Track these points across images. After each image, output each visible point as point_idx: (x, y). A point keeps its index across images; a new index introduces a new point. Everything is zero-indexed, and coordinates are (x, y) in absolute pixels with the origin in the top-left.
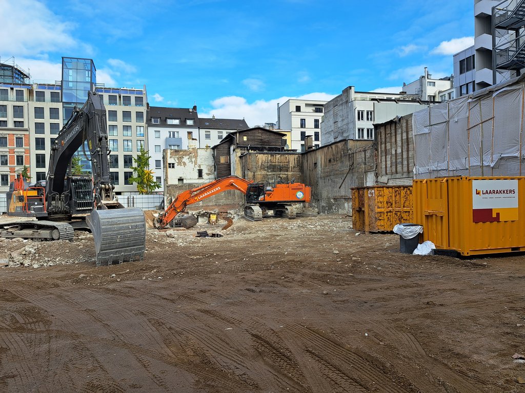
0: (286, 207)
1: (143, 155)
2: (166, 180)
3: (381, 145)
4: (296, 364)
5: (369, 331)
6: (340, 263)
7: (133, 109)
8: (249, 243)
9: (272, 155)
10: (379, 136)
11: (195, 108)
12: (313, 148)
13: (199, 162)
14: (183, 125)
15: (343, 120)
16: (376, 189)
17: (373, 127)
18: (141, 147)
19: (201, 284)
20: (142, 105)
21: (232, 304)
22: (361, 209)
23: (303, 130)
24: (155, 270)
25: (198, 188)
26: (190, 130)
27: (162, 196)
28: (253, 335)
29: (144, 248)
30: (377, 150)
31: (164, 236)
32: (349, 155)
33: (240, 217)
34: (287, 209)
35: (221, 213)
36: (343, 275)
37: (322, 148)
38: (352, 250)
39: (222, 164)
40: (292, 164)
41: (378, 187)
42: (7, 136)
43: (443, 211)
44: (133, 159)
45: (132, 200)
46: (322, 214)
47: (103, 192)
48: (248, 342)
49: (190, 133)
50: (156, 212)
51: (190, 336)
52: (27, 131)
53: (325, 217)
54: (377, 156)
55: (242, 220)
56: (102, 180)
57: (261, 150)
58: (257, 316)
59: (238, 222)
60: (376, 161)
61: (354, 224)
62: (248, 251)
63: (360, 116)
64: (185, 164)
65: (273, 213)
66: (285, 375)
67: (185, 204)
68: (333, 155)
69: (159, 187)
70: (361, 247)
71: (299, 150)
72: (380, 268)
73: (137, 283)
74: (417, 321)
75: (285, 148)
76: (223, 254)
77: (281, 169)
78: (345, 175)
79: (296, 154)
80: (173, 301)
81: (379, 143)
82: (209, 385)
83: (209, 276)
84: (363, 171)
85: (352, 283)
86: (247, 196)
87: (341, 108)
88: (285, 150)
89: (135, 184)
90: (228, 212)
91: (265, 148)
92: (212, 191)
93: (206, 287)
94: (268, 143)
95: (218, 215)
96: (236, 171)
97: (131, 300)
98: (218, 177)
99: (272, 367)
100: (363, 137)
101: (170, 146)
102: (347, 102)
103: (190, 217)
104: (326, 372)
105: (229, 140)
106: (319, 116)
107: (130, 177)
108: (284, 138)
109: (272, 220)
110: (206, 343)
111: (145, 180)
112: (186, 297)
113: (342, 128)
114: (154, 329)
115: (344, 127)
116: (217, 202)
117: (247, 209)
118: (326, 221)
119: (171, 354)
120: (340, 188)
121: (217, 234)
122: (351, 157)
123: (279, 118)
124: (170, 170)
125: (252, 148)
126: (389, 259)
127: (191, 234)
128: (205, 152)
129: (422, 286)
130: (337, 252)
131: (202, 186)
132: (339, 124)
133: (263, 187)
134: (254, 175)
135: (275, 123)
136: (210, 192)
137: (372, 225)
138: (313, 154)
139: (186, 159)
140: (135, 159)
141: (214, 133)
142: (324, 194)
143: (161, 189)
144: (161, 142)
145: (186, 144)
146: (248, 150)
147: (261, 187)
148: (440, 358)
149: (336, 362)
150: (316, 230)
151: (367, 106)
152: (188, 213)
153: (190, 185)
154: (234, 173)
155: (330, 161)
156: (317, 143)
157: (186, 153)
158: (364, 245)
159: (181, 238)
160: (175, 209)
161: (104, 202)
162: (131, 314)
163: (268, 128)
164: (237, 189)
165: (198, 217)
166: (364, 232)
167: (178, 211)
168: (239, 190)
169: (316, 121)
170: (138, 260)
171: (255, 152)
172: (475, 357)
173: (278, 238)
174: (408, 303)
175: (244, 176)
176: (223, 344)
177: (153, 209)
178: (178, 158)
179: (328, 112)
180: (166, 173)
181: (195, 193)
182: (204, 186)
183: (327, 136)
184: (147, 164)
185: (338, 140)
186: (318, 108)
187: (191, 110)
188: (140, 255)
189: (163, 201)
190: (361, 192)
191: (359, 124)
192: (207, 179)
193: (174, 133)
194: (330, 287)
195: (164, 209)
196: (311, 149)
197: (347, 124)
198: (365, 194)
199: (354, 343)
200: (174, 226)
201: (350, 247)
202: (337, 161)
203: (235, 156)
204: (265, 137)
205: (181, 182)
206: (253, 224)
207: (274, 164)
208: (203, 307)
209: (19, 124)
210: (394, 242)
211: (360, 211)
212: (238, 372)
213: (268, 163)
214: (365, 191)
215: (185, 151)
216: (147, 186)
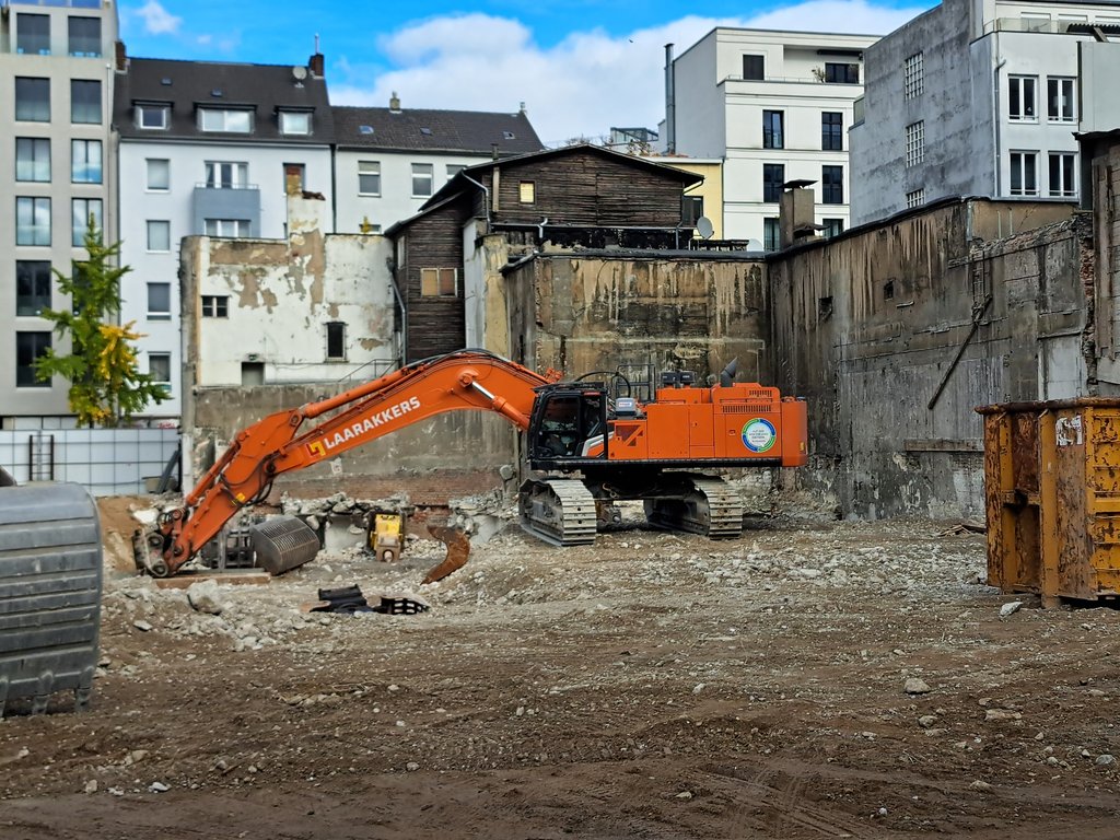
0: (700, 486)
1: (96, 261)
2: (190, 368)
3: (1111, 223)
6: (934, 731)
7: (60, 67)
8: (538, 643)
9: (640, 264)
10: (1103, 185)
11: (317, 62)
12: (817, 233)
13: (330, 292)
14: (266, 132)
15: (945, 116)
16: (1089, 412)
17: (1075, 146)
18: (91, 225)
20: (98, 52)
22: (1025, 499)
23: (774, 157)
24: (139, 754)
25: (323, 404)
26: (294, 157)
27: (171, 435)
29: (92, 657)
30: (1092, 243)
31: (177, 606)
32: (973, 264)
33: (501, 526)
34: (702, 495)
35: (422, 508)
36: (947, 786)
37: (856, 233)
38: (989, 680)
39: (430, 301)
40: (724, 304)
41: (1097, 406)
44: (54, 277)
45: (46, 450)
46: (853, 517)
49: (293, 169)
50: (146, 505)
53: (870, 532)
54: (1092, 269)
55: (509, 540)
57: (592, 240)
59: (493, 550)
60: (1091, 292)
61: (994, 564)
62: (536, 675)
63: (1021, 96)
64: (271, 299)
65: (641, 510)
67: (269, 470)
68: (904, 265)
69: (159, 396)
70: (1026, 666)
71: (757, 242)
72: (1107, 759)
75: (697, 235)
76: (425, 686)
77: (676, 328)
78: (954, 353)
79: (745, 260)
81: (1104, 215)
83: (366, 780)
84: (1035, 334)
85: (988, 821)
86: (531, 435)
87: (936, 63)
88: (695, 243)
89: (61, 382)
90: (452, 504)
91: (611, 233)
92: (386, 416)
94: (626, 211)
95: (407, 515)
96: (487, 327)
98: (412, 354)
100: (1031, 185)
101: (211, 222)
102: (963, 39)
103: (290, 526)
105: (460, 199)
106: (843, 99)
107: (42, 353)
108: (692, 191)
109: (638, 541)
111: (103, 369)
113: (941, 151)
115: (951, 144)
116: (406, 463)
117: (534, 491)
118: (872, 551)
120: (932, 406)
121: (405, 601)
122: (983, 272)
123: (671, 105)
124: (207, 326)
125: (554, 235)
127: (293, 599)
128: (357, 251)
130: (920, 685)
131: (342, 395)
132: (930, 134)
133: (601, 398)
134: (563, 349)
135: (655, 129)
136: (376, 420)
137: (1072, 569)
138: (815, 263)
139: (274, 280)
140: (62, 279)
141: (397, 171)
142: (866, 432)
143: (171, 407)
144: (174, 207)
145: (276, 215)
146: (539, 243)
147: (594, 398)
150: (830, 589)
151: (1048, 57)
152: (280, 508)
153: (292, 391)
154: (479, 340)
155: (889, 290)
156: (833, 212)
157: (278, 252)
158: (1040, 657)
160: (227, 494)
163: (622, 150)
164: (489, 404)
165: (322, 526)
166: (1037, 601)
167: (241, 497)
168: (500, 410)
169: (832, 121)
171: (569, 250)
173: (663, 622)
175: (520, 352)
177: (132, 490)
178: (243, 276)
179: (883, 79)
180: (194, 336)
181: (313, 423)
182: (353, 392)
183: (878, 181)
184: (110, 299)
185: (924, 199)
186: (839, 66)
187: (299, 74)
188: (78, 685)
189: (178, 458)
190: (1024, 426)
191: (1017, 134)
192: (363, 364)
193: (226, 168)
195: (178, 488)
196: (810, 240)
197: (965, 133)
198: (1044, 433)
200: (221, 563)
201: (978, 666)
202: (919, 289)
203: (484, 266)
204: (611, 186)
205: (252, 376)
206: (555, 558)
207: (647, 301)
211: (1019, 509)
213: (622, 295)
214: (1043, 418)
215: (274, 244)
216: (109, 394)
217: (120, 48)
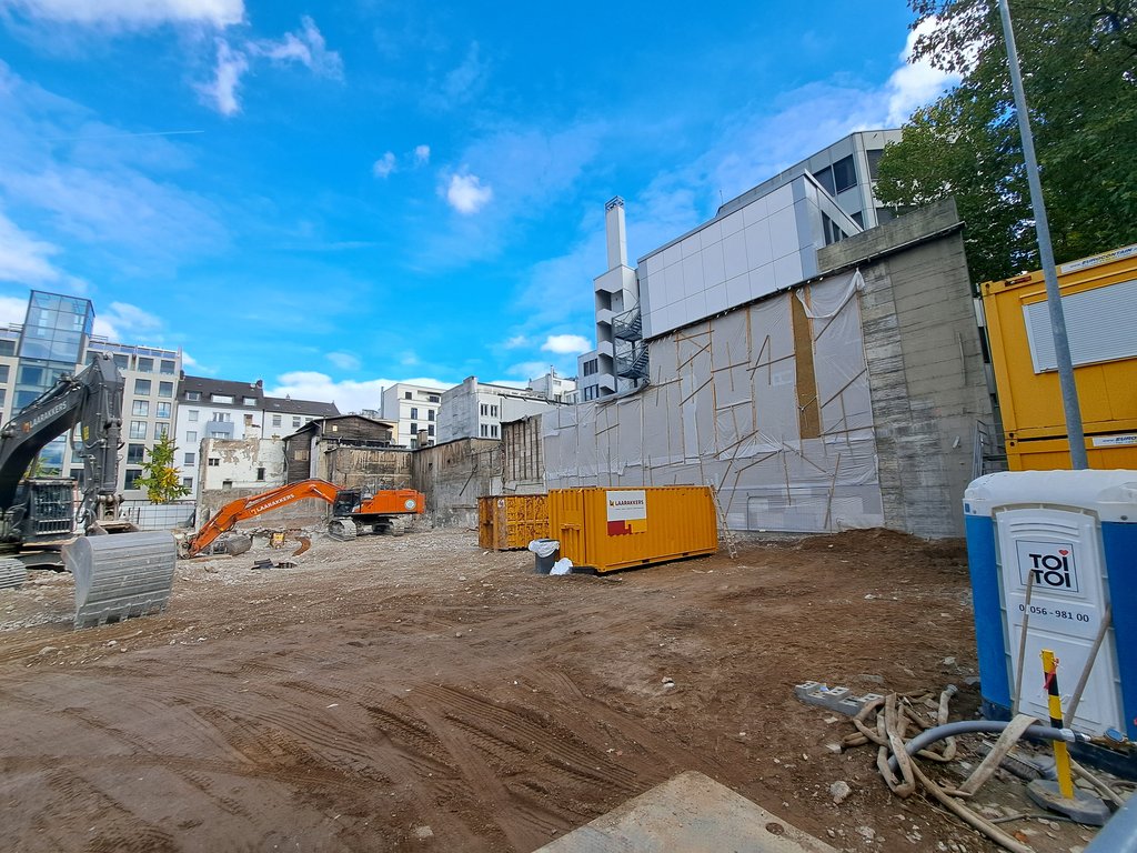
0: (391, 520)
1: (165, 445)
2: (202, 483)
3: (508, 446)
4: (436, 739)
5: (518, 677)
6: (470, 592)
7: (156, 377)
9: (373, 451)
10: (507, 435)
11: (260, 383)
12: (427, 445)
13: (260, 458)
14: (238, 404)
15: (463, 414)
16: (503, 498)
17: (498, 425)
18: (163, 432)
19: (275, 642)
20: (172, 372)
21: (331, 668)
22: (489, 522)
23: (414, 421)
24: (191, 628)
25: (257, 496)
26: (249, 413)
27: (192, 507)
28: (369, 709)
30: (504, 451)
32: (472, 455)
33: (320, 535)
34: (391, 523)
35: (291, 530)
36: (476, 608)
37: (438, 445)
38: (482, 575)
39: (298, 461)
40: (399, 465)
41: (508, 497)
43: (578, 524)
44: (145, 450)
45: (136, 513)
46: (437, 528)
47: (101, 506)
48: (364, 721)
49: (248, 417)
50: (179, 532)
51: (273, 727)
53: (442, 532)
54: (504, 458)
55: (325, 540)
56: (103, 489)
57: (358, 444)
58: (372, 680)
59: (319, 543)
60: (503, 464)
61: (481, 540)
62: (341, 586)
63: (484, 409)
64: (236, 460)
65: (371, 529)
66: (423, 757)
67: (234, 519)
68: (453, 455)
69: (187, 493)
70: (492, 570)
71: (409, 446)
72: (517, 595)
73: (161, 652)
74: (567, 657)
75: (390, 443)
77: (384, 471)
78: (467, 480)
79: (405, 451)
80: (232, 675)
82: (317, 795)
84: (489, 475)
85: (489, 618)
86: (334, 506)
87: (461, 399)
88: (390, 446)
89: (145, 488)
90: (303, 528)
91: (363, 442)
92: (281, 500)
93: (285, 647)
94: (368, 435)
95: (286, 533)
96: (318, 470)
97: (156, 682)
98: (290, 480)
99: (405, 749)
100: (486, 435)
101: (214, 433)
102: (468, 393)
103: (239, 539)
104: (475, 741)
105: (312, 428)
106: (435, 406)
108: (389, 430)
109: (371, 538)
110: (299, 732)
111: (164, 483)
112: (255, 665)
113: (462, 423)
114: (208, 724)
115: (465, 421)
116: (286, 516)
117: (334, 524)
118: (444, 538)
119: (245, 759)
120: (460, 495)
121: (288, 563)
122: (475, 458)
123: (383, 404)
124: (211, 469)
125: (343, 441)
126: (525, 584)
127: (243, 565)
128: (272, 445)
129: (566, 612)
130: (463, 578)
131: (264, 493)
133: (359, 494)
134: (346, 478)
135: (377, 411)
136: (277, 502)
137: (502, 541)
138: (427, 453)
139: (239, 454)
140: (149, 451)
141: (287, 419)
142: (441, 503)
143: (192, 497)
144: (199, 428)
145: (241, 432)
146: (338, 444)
147: (357, 494)
148: (597, 697)
149: (486, 724)
151: (495, 401)
152: (235, 531)
153: (243, 491)
154: (315, 475)
155: (449, 462)
156: (431, 439)
157: (240, 444)
159: (229, 572)
161: (101, 522)
162: (161, 705)
163: (366, 417)
164: (320, 495)
165: (252, 538)
166: (492, 551)
167: (222, 529)
168: (324, 498)
169: (431, 412)
170: (157, 613)
171: (349, 447)
172: (630, 688)
173: (382, 565)
174: (555, 635)
175: (330, 479)
176: (327, 729)
177: (173, 527)
178: (226, 452)
179: (446, 402)
180: (204, 472)
181: (252, 503)
182: (268, 492)
183: (444, 431)
184: (170, 458)
185: (459, 437)
186: (434, 397)
187: (253, 386)
189: (194, 515)
190: (489, 502)
191: (483, 420)
192: (272, 482)
193: (221, 416)
194: (463, 627)
195: (193, 526)
196: (425, 446)
197: (469, 418)
198: (494, 504)
199: (503, 696)
200: (211, 553)
201: (479, 571)
202: (457, 462)
203: (318, 451)
204: (364, 427)
205: (227, 486)
206: (342, 545)
207: (375, 463)
208: (287, 678)
210: (527, 562)
211: (487, 525)
212: (357, 767)
213: (366, 461)
214: (494, 500)
215: (239, 441)
216: (166, 492)
217: (182, 372)
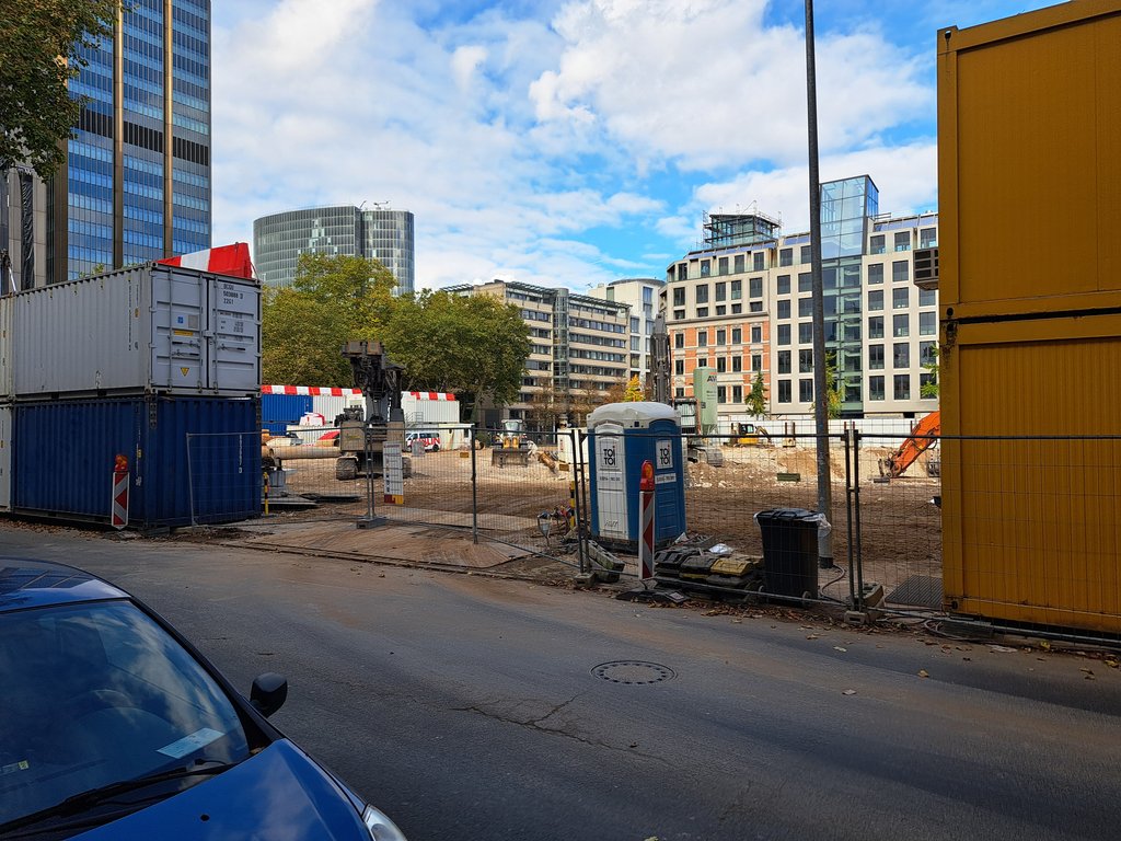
42: (741, 327)
52: (766, 315)
209: (756, 306)
